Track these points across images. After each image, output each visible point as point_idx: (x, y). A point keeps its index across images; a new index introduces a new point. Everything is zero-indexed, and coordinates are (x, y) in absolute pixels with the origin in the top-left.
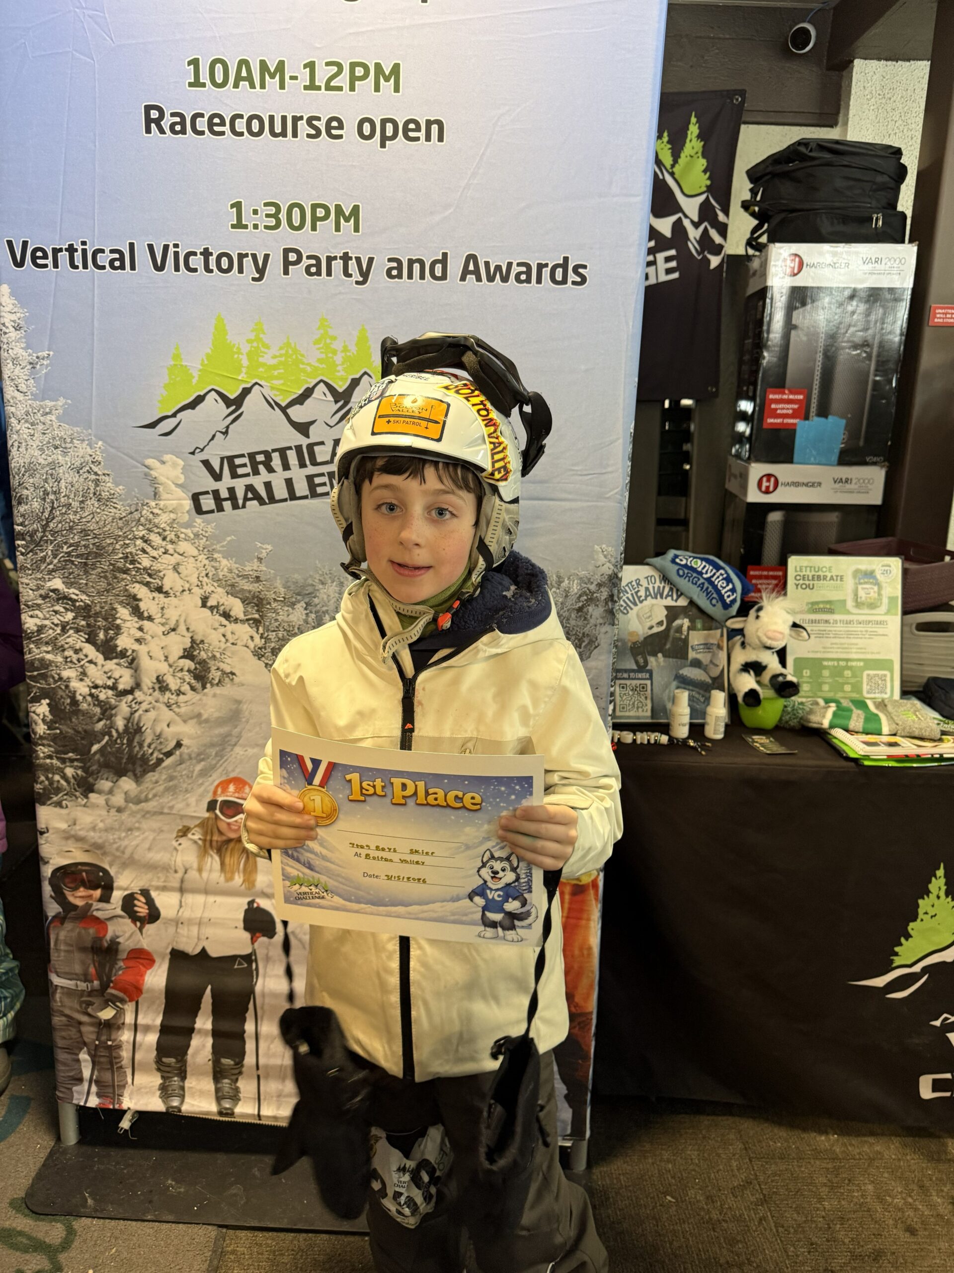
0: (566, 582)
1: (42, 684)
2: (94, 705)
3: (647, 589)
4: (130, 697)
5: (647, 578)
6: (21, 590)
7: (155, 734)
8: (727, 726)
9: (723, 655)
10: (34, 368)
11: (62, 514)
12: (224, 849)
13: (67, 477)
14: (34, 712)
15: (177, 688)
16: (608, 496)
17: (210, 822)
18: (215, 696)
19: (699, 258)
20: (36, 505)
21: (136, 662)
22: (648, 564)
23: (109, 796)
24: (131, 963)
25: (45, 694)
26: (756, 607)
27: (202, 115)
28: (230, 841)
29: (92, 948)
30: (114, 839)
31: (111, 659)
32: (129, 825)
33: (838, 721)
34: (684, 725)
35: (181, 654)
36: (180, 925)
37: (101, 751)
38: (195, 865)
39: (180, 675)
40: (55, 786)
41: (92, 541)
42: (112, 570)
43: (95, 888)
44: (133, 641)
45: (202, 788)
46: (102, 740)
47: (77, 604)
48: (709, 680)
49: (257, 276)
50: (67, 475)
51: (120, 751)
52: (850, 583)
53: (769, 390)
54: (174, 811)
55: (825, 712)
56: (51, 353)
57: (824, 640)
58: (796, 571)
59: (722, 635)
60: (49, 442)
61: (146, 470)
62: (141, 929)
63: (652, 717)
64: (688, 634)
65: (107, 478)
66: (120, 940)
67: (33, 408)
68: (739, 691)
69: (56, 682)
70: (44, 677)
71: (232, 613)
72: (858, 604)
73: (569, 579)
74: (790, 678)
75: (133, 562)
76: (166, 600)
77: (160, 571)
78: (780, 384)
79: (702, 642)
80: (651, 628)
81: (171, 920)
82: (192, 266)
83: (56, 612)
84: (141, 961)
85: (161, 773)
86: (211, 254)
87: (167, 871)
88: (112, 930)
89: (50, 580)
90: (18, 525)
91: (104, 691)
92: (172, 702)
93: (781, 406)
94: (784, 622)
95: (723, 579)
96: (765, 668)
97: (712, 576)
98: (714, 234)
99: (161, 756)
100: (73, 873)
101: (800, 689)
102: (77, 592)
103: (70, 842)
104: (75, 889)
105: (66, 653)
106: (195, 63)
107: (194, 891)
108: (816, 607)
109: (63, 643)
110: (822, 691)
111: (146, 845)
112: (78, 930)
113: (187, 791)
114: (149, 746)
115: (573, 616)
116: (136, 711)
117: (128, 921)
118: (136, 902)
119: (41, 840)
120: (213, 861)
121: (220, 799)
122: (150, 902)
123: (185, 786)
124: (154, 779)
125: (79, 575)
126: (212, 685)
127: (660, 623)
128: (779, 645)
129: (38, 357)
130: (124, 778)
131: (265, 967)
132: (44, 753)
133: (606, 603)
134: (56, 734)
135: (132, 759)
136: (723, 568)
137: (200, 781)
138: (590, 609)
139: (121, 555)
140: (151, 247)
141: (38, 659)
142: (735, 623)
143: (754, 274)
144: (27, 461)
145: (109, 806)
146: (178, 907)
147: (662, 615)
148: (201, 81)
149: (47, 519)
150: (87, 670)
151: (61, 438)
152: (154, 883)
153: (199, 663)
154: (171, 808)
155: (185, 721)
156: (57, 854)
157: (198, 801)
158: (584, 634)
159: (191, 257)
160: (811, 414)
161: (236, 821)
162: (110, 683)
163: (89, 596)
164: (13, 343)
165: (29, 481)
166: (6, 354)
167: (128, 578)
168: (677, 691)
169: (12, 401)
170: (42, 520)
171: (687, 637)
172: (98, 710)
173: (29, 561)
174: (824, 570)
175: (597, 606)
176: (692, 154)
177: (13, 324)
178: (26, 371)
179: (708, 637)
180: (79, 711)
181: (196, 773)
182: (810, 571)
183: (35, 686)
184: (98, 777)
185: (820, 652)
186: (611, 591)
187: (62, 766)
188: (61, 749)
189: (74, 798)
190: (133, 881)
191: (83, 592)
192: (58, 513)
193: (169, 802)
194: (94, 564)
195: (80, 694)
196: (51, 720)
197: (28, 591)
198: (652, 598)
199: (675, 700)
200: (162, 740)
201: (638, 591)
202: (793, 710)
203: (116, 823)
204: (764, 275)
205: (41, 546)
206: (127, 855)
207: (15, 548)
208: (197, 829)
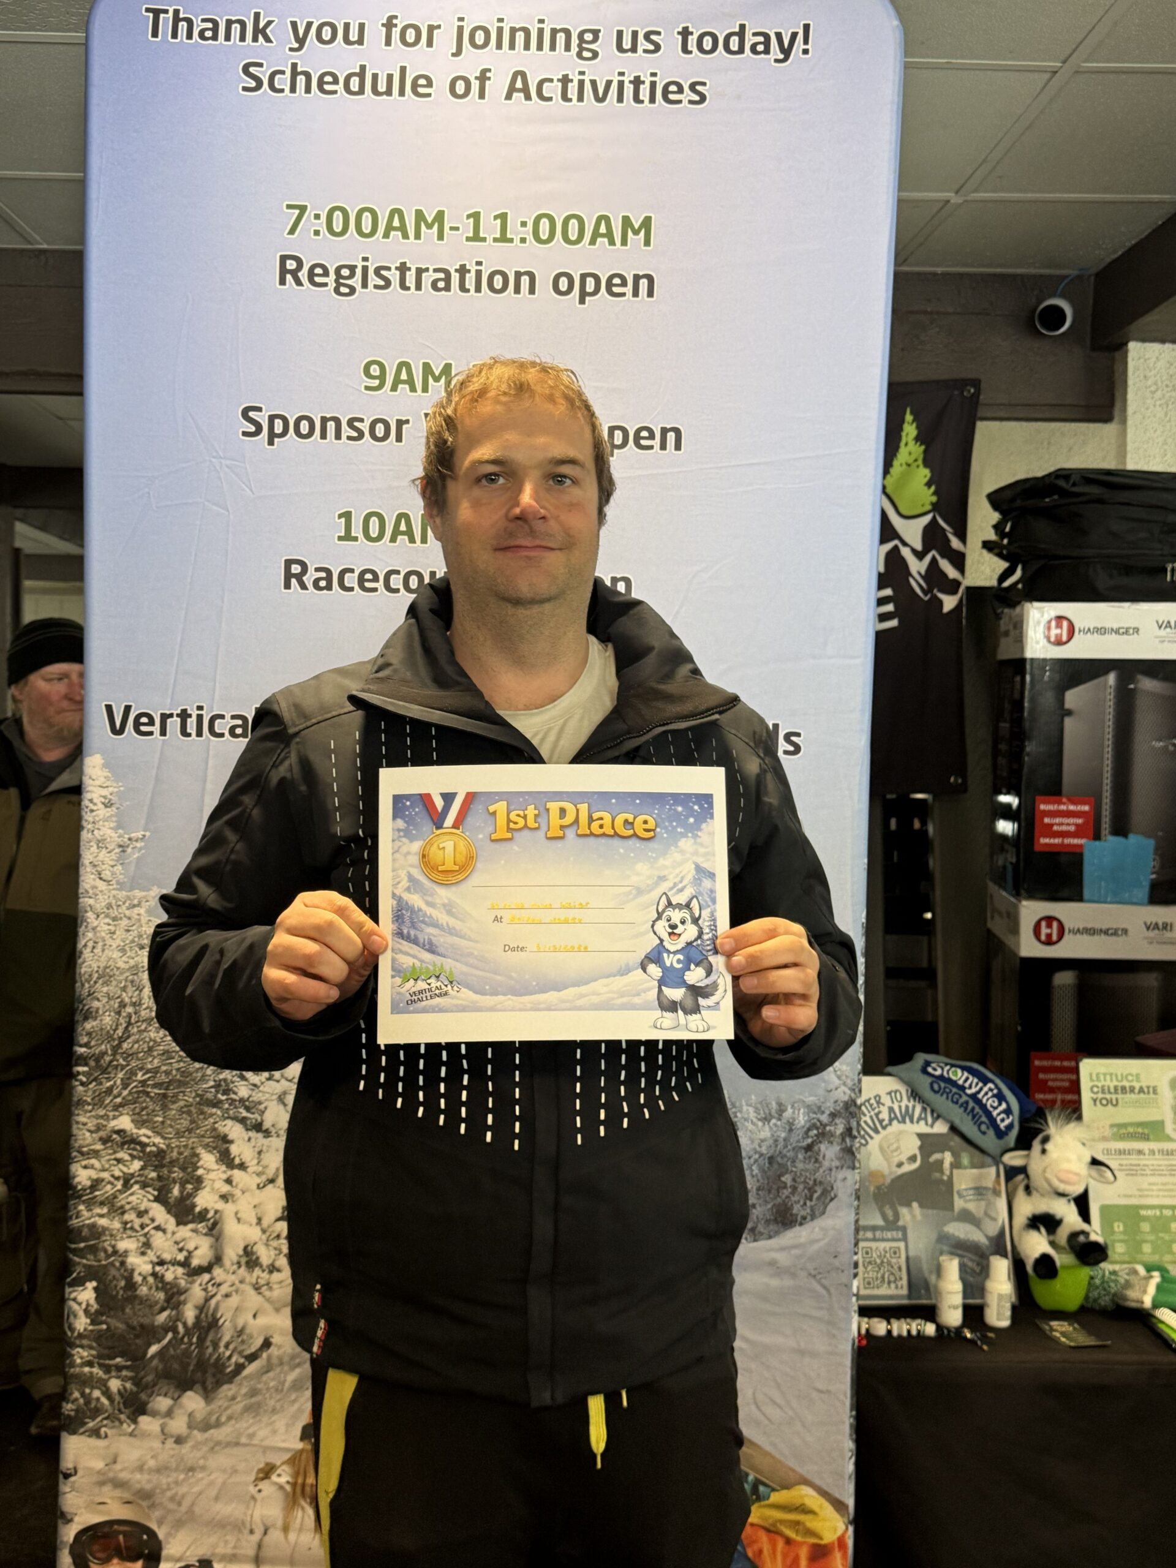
0: (790, 1110)
1: (89, 1261)
2: (157, 1289)
3: (891, 1110)
4: (206, 1277)
5: (890, 1093)
6: (75, 1131)
7: (235, 1328)
8: (1014, 1309)
9: (1002, 1204)
10: (124, 851)
11: (141, 1031)
14: (74, 1300)
15: (270, 1262)
17: (304, 1456)
19: (926, 598)
20: (108, 1020)
21: (218, 1227)
22: (889, 1074)
23: (167, 1420)
25: (92, 1274)
26: (1040, 1137)
27: (352, 571)
30: (168, 1484)
31: (185, 1224)
32: (189, 1464)
33: (1164, 1298)
34: (955, 1307)
35: (278, 1215)
37: (161, 1354)
38: (280, 1523)
39: (275, 1243)
40: (93, 1405)
41: (176, 1066)
42: (199, 1103)
43: (134, 1559)
44: (217, 1197)
45: (296, 1406)
46: (164, 1338)
47: (148, 1149)
48: (984, 1241)
51: (187, 1354)
52: (1166, 1096)
53: (1038, 798)
54: (255, 1441)
55: (1146, 1285)
56: (148, 834)
57: (1139, 1179)
58: (1092, 1080)
59: (998, 1176)
60: (133, 941)
63: (910, 1296)
64: (951, 1173)
67: (118, 900)
68: (1028, 1256)
69: (108, 1256)
70: (93, 1249)
73: (793, 1107)
74: (1093, 1237)
75: (226, 1092)
76: (266, 1141)
77: (260, 1103)
78: (1054, 790)
79: (972, 1185)
80: (900, 1165)
83: (119, 1161)
85: (240, 1384)
87: (240, 1531)
89: (115, 1118)
90: (81, 1046)
91: (172, 1268)
92: (262, 1282)
93: (1058, 820)
94: (1080, 1159)
95: (994, 1096)
96: (1059, 1222)
97: (978, 1092)
98: (945, 566)
99: (242, 1360)
100: (105, 1536)
101: (1110, 1253)
102: (149, 1133)
103: (107, 1489)
104: (106, 1561)
106: (347, 516)
107: (277, 1562)
108: (1123, 1131)
109: (123, 1202)
110: (1142, 1253)
111: (213, 1492)
113: (274, 1411)
114: (227, 1346)
115: (800, 1156)
116: (213, 1296)
119: (65, 1487)
120: (305, 1515)
123: (272, 1403)
124: (230, 1394)
125: (154, 1111)
127: (913, 1159)
128: (1078, 1190)
129: (130, 839)
130: (189, 1393)
132: (82, 1358)
133: (843, 1140)
134: (101, 1330)
135: (202, 1365)
136: (992, 1081)
137: (293, 1396)
138: (823, 1147)
139: (212, 1083)
141: (88, 1225)
142: (1014, 1159)
143: (1006, 634)
144: (102, 965)
145: (164, 1434)
147: (912, 1146)
148: (353, 534)
149: (121, 1037)
150: (152, 1240)
152: (221, 1550)
155: (277, 1310)
157: (288, 1426)
158: (815, 1180)
160: (1104, 832)
162: (181, 1257)
163: (165, 1138)
164: (101, 823)
165: (102, 990)
166: (90, 835)
167: (219, 1112)
168: (942, 1258)
169: (91, 891)
170: (114, 1040)
171: (951, 1177)
172: (161, 1296)
173: (90, 1093)
174: (1130, 1078)
175: (831, 1143)
176: (910, 461)
177: (103, 800)
178: (113, 856)
179: (980, 1178)
180: (136, 1297)
181: (287, 1385)
182: (1111, 1080)
183: (79, 1263)
184: (153, 1392)
185: (1135, 1196)
186: (849, 1123)
187: (105, 1377)
188: (106, 1352)
189: (117, 1423)
190: (188, 1548)
191: (158, 1133)
192: (135, 1030)
193: (248, 1428)
194: (175, 1096)
195: (140, 1274)
196: (96, 1311)
197: (84, 1132)
198: (899, 1122)
199: (939, 1271)
200: (245, 1337)
201: (880, 1112)
202: (1103, 1282)
203: (173, 1460)
204: (1020, 641)
205: (109, 1073)
206: (184, 1508)
207: (73, 1076)
208: (284, 1467)
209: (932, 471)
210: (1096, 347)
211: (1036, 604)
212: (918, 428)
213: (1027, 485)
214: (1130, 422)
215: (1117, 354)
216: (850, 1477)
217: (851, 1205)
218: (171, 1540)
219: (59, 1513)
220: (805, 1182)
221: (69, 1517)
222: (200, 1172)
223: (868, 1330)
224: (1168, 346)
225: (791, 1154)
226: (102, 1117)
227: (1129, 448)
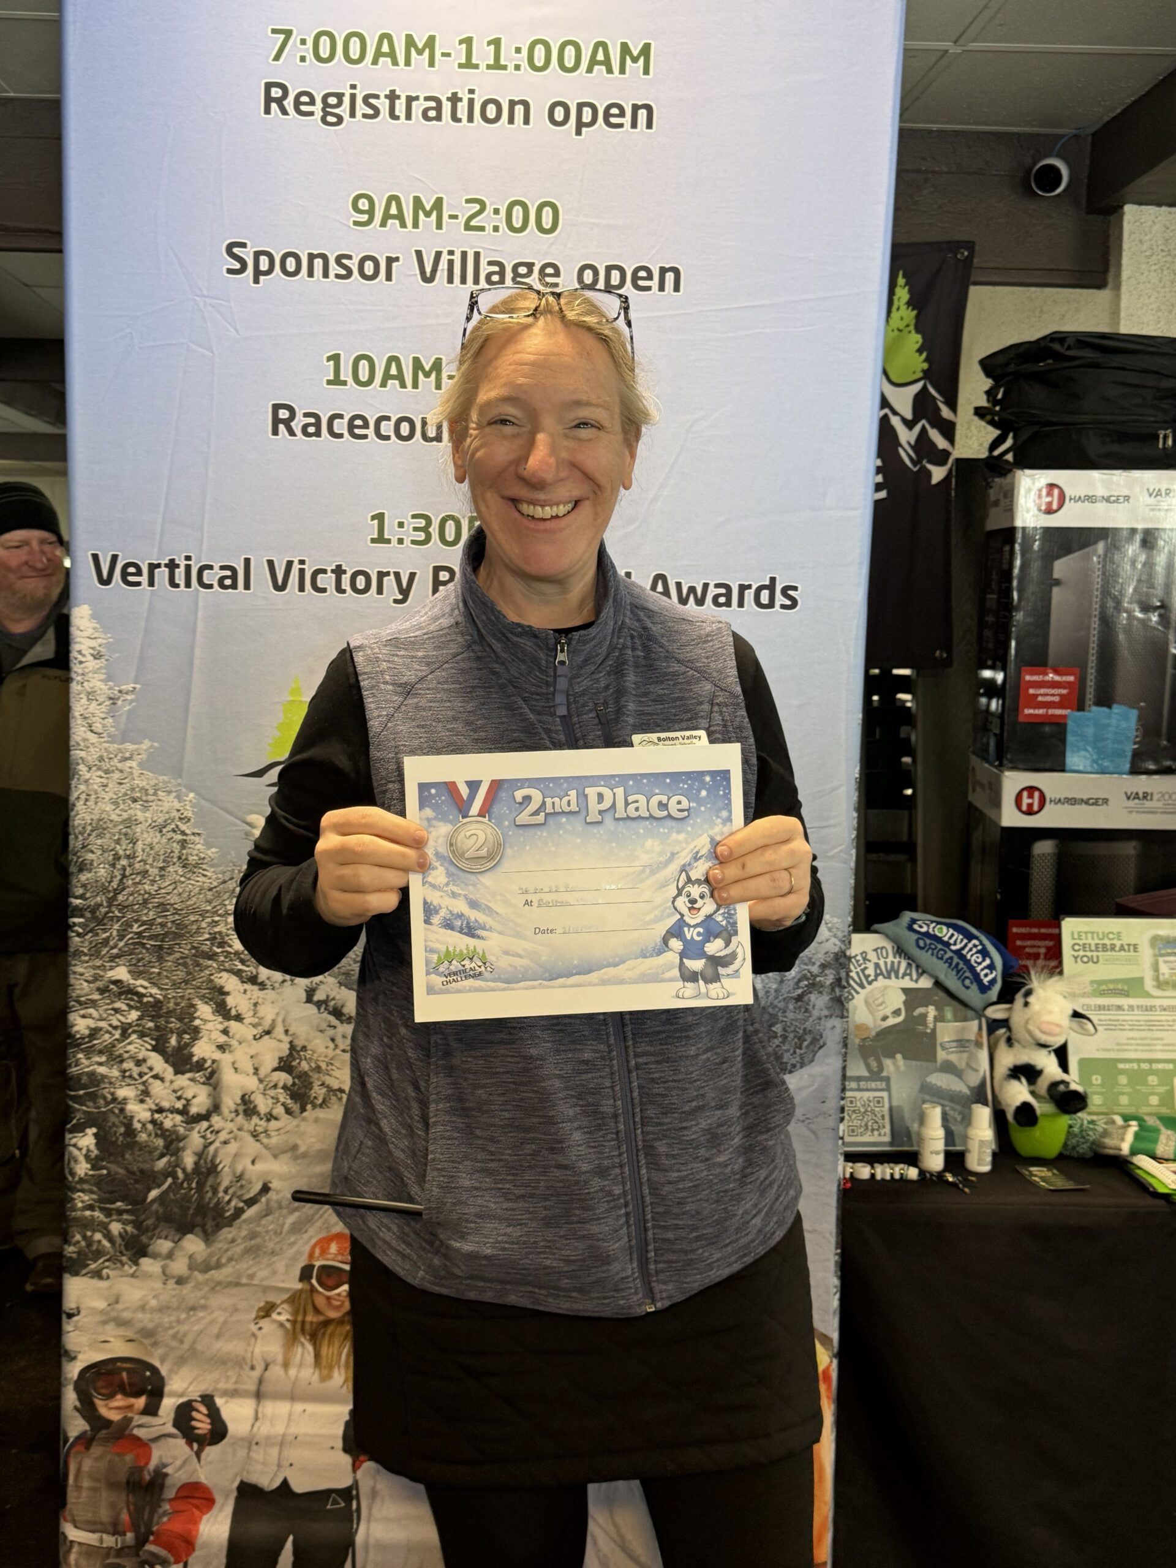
1: (89, 1108)
3: (877, 965)
4: (205, 1124)
5: (875, 950)
6: (72, 981)
7: (234, 1173)
8: (995, 1155)
9: (984, 1055)
10: (114, 704)
11: (135, 884)
12: (320, 1335)
13: (146, 837)
14: (75, 1146)
15: (268, 1110)
16: (830, 854)
17: (303, 1296)
18: (316, 1120)
19: (915, 469)
20: (102, 872)
21: (216, 1076)
22: (876, 932)
23: (167, 1261)
24: (180, 1505)
25: (91, 1120)
26: (1023, 990)
27: (341, 416)
28: (328, 1322)
29: (128, 1483)
30: (171, 1323)
31: (183, 1073)
32: (191, 1303)
33: (1141, 1145)
34: (937, 1153)
35: (276, 1065)
36: (254, 1447)
37: (161, 1198)
38: (280, 1358)
39: (272, 1092)
40: (94, 1247)
41: (171, 918)
42: (194, 955)
43: (137, 1394)
44: (214, 1048)
45: (295, 1248)
46: (164, 1183)
47: (145, 1000)
48: (966, 1090)
49: (400, 597)
50: (145, 835)
51: (187, 1198)
52: (1146, 953)
53: (1024, 670)
54: (256, 1282)
55: (1124, 1134)
56: (138, 686)
57: (1118, 1034)
58: (1073, 938)
59: (980, 1028)
60: (125, 794)
61: (248, 828)
62: (198, 1455)
63: (892, 1144)
64: (935, 1026)
65: (197, 839)
66: (168, 1470)
67: (109, 752)
68: (1009, 1106)
69: (107, 1104)
70: (93, 1097)
71: (345, 1010)
72: (1160, 984)
74: (1074, 1087)
75: (221, 945)
76: (262, 994)
78: (1039, 660)
79: (954, 1038)
80: (885, 1018)
81: (242, 1439)
82: (320, 585)
83: (116, 1011)
84: (196, 1502)
85: (240, 1228)
86: (345, 572)
87: (241, 1367)
88: (158, 1454)
89: (112, 968)
90: (76, 898)
91: (170, 1116)
92: (259, 1129)
93: (1042, 691)
94: (1061, 1011)
95: (978, 952)
96: (1040, 1073)
97: (963, 948)
98: (935, 435)
99: (241, 1205)
100: (109, 1373)
101: (1089, 1101)
102: (146, 984)
103: (110, 1327)
104: (110, 1396)
105: (125, 1065)
106: (335, 358)
107: (278, 1396)
108: (1104, 987)
109: (121, 1051)
110: (1119, 1104)
111: (215, 1329)
112: (109, 1457)
113: (273, 1253)
114: (226, 1192)
115: (791, 1006)
116: (211, 1143)
117: (181, 1442)
118: (194, 1414)
119: (68, 1326)
120: (305, 1351)
121: (318, 1264)
122: (214, 1414)
123: (271, 1245)
124: (230, 1236)
125: (150, 962)
126: (314, 1106)
127: (897, 1012)
128: (1058, 1042)
129: (120, 691)
130: (189, 1236)
131: (370, 1508)
132: (83, 1202)
133: (833, 990)
134: (101, 1175)
135: (202, 1208)
136: (976, 938)
138: (813, 997)
139: (207, 936)
140: (271, 563)
141: (87, 1073)
142: (997, 1012)
143: (996, 503)
144: (95, 817)
145: (166, 1275)
146: (251, 1421)
147: (897, 1000)
148: (342, 378)
149: (115, 890)
150: (150, 1088)
151: (142, 788)
152: (222, 1385)
153: (299, 1077)
154: (252, 1277)
155: (275, 1156)
156: (89, 1345)
157: (288, 1267)
158: (805, 1029)
159: (320, 576)
160: (1088, 703)
161: (339, 1295)
162: (179, 1105)
163: (161, 989)
164: (90, 675)
165: (96, 842)
166: (79, 687)
167: (215, 965)
168: (925, 1106)
169: (82, 744)
170: (109, 891)
171: (934, 1030)
172: (160, 1142)
173: (87, 943)
174: (1111, 936)
175: (821, 993)
176: (901, 327)
177: (92, 651)
178: (103, 708)
179: (963, 1029)
180: (136, 1142)
181: (286, 1227)
182: (1093, 938)
183: (79, 1110)
184: (154, 1235)
185: (1113, 1050)
186: (838, 973)
187: (107, 1220)
188: (107, 1196)
189: (119, 1265)
190: (191, 1383)
191: (154, 984)
192: (130, 882)
193: (248, 1269)
194: (171, 948)
195: (139, 1121)
196: (96, 1156)
197: (81, 983)
198: (885, 977)
199: (922, 1119)
200: (244, 1182)
201: (866, 968)
202: (1082, 1131)
203: (174, 1300)
204: (1010, 510)
205: (104, 925)
206: (186, 1346)
207: (69, 927)
208: (285, 1306)
209: (923, 338)
210: (1091, 210)
211: (1028, 472)
212: (910, 291)
213: (1021, 350)
214: (1124, 288)
215: (1112, 218)
216: (834, 1313)
217: (840, 1053)
218: (173, 1376)
219: (62, 1352)
220: (795, 1031)
221: (73, 1355)
222: (197, 1022)
223: (852, 1174)
224: (1164, 208)
225: (781, 1005)
226: (98, 967)
227: (1123, 315)
